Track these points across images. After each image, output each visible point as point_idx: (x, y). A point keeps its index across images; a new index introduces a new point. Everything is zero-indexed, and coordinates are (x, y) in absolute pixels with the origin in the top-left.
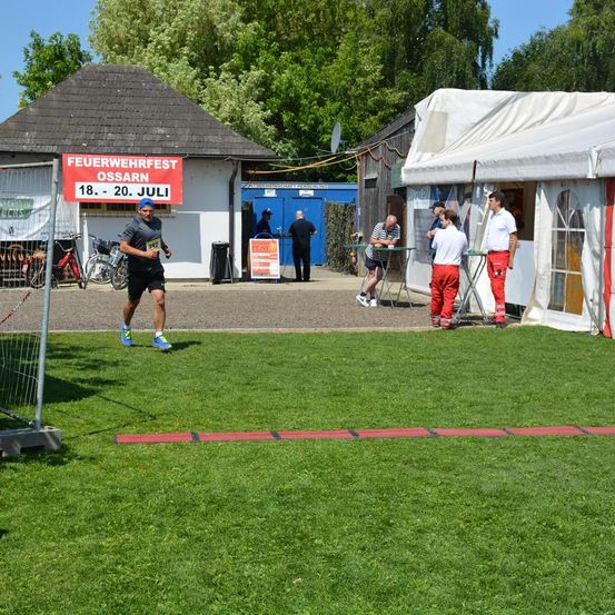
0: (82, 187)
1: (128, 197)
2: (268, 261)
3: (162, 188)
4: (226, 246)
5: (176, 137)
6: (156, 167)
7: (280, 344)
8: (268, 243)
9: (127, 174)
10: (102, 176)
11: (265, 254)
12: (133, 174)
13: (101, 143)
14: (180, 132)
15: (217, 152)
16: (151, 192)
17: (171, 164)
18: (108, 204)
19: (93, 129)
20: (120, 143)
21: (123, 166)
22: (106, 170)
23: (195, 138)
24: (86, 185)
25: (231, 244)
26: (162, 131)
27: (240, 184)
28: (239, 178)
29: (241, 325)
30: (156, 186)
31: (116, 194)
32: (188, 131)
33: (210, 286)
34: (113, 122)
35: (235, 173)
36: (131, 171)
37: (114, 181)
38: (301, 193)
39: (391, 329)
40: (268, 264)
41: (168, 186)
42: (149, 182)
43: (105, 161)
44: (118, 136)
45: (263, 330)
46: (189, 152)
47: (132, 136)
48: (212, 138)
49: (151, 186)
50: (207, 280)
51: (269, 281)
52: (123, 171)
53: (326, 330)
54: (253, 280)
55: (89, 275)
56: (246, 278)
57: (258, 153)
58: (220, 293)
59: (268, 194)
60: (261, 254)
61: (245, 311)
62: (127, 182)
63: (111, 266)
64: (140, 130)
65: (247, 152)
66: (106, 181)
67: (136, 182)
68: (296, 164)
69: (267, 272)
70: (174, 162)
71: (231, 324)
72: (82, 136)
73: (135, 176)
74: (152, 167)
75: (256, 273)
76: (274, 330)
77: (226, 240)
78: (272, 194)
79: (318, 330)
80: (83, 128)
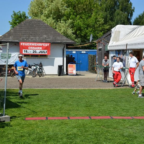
0: (25, 51)
1: (36, 53)
2: (73, 70)
3: (45, 51)
4: (62, 66)
5: (49, 38)
6: (44, 46)
7: (74, 92)
8: (73, 65)
9: (36, 47)
10: (30, 48)
11: (72, 68)
12: (38, 47)
13: (29, 39)
14: (50, 36)
15: (59, 42)
16: (42, 52)
17: (47, 45)
18: (31, 55)
19: (27, 36)
20: (34, 39)
21: (35, 45)
22: (31, 46)
23: (54, 38)
24: (25, 50)
25: (63, 65)
26: (45, 36)
27: (66, 50)
28: (65, 48)
29: (64, 87)
30: (43, 50)
31: (33, 52)
32: (52, 36)
33: (58, 77)
34: (33, 34)
35: (64, 47)
36: (37, 46)
37: (33, 49)
38: (82, 52)
39: (104, 88)
40: (73, 71)
41: (47, 50)
42: (42, 49)
43: (30, 44)
44: (34, 38)
45: (70, 88)
46: (52, 41)
47: (37, 38)
48: (58, 38)
49: (42, 50)
50: (57, 75)
51: (73, 75)
52: (35, 47)
53: (86, 89)
54: (69, 75)
55: (26, 73)
56: (67, 74)
57: (70, 42)
58: (60, 78)
59: (73, 52)
60: (71, 68)
61: (66, 83)
62: (36, 49)
63: (32, 71)
64: (40, 36)
65: (67, 42)
66: (31, 49)
67: (38, 49)
68: (81, 45)
69: (72, 73)
70: (48, 44)
71: (62, 87)
72: (25, 37)
73: (38, 48)
74: (43, 45)
75: (70, 73)
76: (73, 88)
77: (62, 64)
78: (75, 52)
79: (84, 88)
80: (25, 35)
